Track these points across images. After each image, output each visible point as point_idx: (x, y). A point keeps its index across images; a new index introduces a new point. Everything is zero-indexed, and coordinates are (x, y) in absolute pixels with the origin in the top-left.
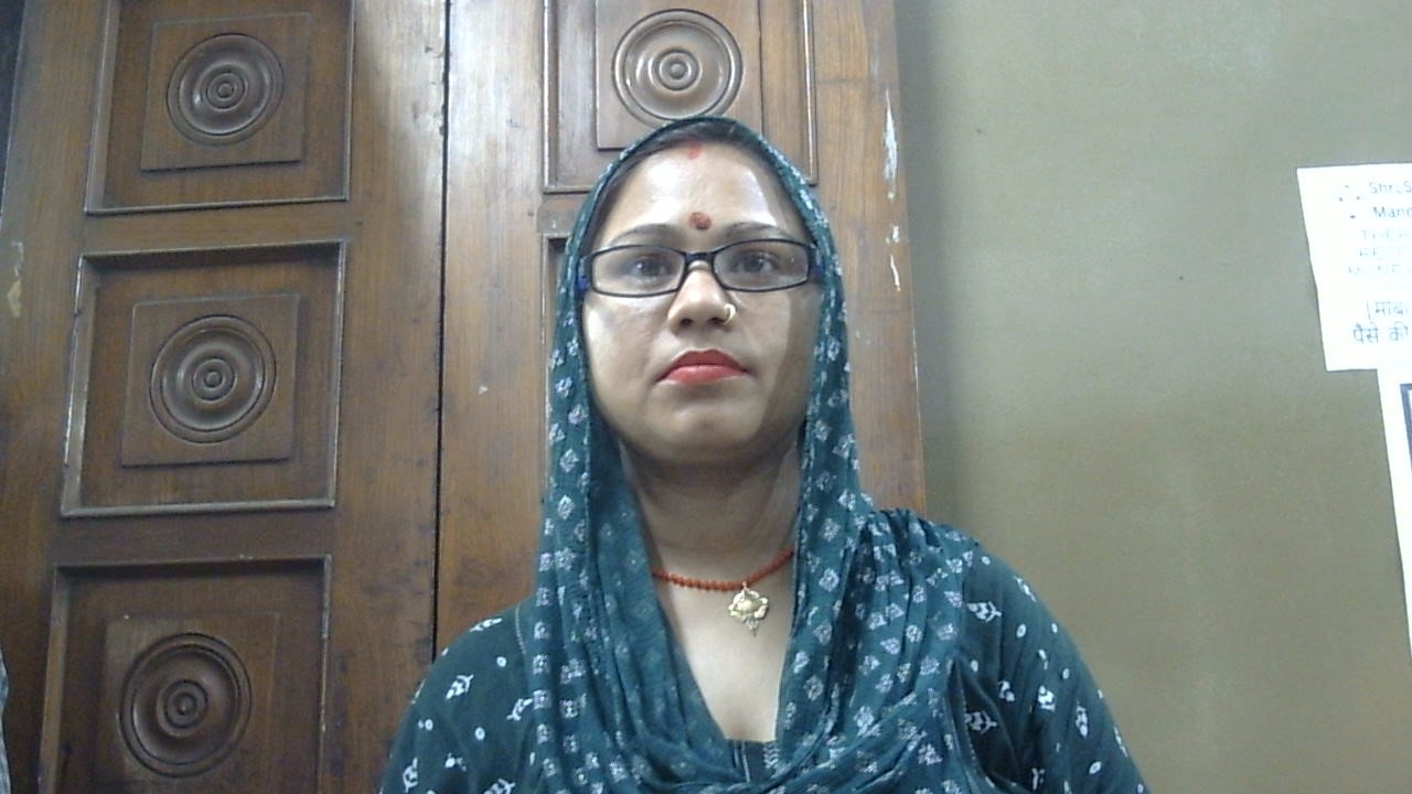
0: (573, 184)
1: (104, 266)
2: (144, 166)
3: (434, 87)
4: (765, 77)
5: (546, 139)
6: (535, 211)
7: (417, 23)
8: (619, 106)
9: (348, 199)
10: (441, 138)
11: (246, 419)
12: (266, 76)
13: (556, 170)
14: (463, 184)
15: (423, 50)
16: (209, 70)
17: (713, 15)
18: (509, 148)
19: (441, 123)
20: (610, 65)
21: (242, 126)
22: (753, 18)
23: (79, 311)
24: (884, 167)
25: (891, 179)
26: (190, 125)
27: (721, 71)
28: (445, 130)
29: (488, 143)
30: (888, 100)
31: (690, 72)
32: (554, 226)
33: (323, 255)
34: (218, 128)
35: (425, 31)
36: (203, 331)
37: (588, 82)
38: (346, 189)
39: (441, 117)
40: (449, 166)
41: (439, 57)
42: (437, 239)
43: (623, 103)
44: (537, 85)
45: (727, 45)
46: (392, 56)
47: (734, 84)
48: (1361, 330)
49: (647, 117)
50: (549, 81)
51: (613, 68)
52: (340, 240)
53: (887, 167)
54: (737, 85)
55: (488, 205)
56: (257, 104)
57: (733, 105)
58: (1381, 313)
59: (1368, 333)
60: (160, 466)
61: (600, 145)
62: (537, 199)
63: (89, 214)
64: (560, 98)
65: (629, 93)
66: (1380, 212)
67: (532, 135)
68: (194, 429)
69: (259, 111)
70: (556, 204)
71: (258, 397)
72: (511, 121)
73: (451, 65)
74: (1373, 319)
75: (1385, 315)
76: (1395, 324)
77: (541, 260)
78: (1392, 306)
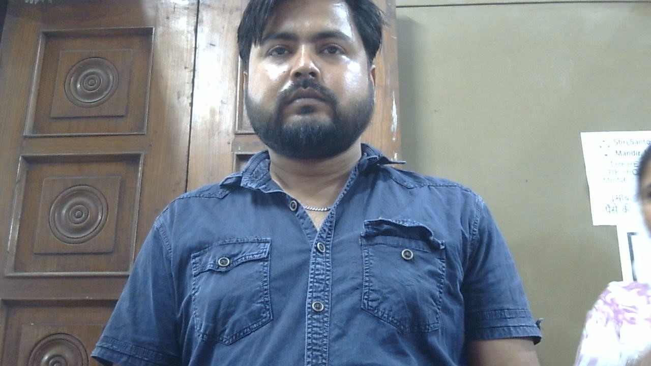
0: (249, 130)
1: (31, 161)
2: (52, 116)
3: (187, 85)
5: (237, 109)
6: (231, 142)
7: (181, 56)
9: (146, 133)
10: (190, 108)
11: (93, 233)
12: (111, 77)
13: (242, 124)
14: (198, 128)
15: (183, 67)
16: (85, 73)
18: (220, 113)
19: (190, 101)
21: (99, 99)
23: (19, 181)
24: (391, 126)
25: (394, 131)
26: (75, 98)
28: (191, 104)
29: (211, 111)
30: (394, 96)
32: (239, 149)
33: (133, 159)
34: (88, 99)
35: (185, 59)
36: (74, 192)
38: (145, 129)
39: (190, 98)
40: (193, 120)
41: (191, 71)
42: (186, 154)
44: (233, 84)
46: (169, 71)
48: (609, 207)
50: (240, 83)
52: (141, 152)
53: (393, 126)
55: (210, 138)
56: (106, 89)
58: (619, 199)
59: (611, 209)
60: (51, 254)
62: (234, 136)
63: (25, 137)
66: (619, 153)
67: (231, 107)
68: (68, 237)
69: (107, 92)
70: (240, 138)
71: (99, 223)
72: (222, 101)
73: (196, 75)
74: (615, 202)
75: (620, 201)
76: (625, 204)
77: (233, 164)
78: (624, 197)
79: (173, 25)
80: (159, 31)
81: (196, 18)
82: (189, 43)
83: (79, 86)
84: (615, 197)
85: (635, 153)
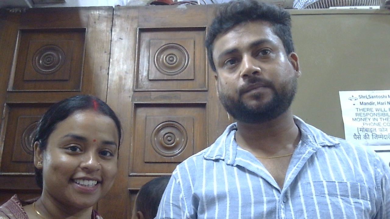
0: (142, 89)
1: (11, 106)
2: (25, 79)
3: (106, 62)
4: (195, 62)
5: (135, 76)
6: (131, 96)
7: (103, 45)
8: (155, 68)
9: (81, 90)
10: (107, 76)
12: (60, 57)
13: (138, 85)
14: (112, 88)
15: (104, 52)
16: (44, 55)
17: (182, 45)
18: (125, 79)
19: (108, 72)
20: (153, 58)
21: (52, 70)
22: (193, 46)
23: (4, 118)
26: (38, 69)
27: (183, 59)
28: (108, 74)
29: (119, 77)
31: (175, 60)
32: (136, 100)
34: (46, 70)
35: (105, 47)
37: (147, 62)
38: (80, 88)
39: (108, 70)
40: (109, 83)
41: (109, 54)
43: (157, 68)
44: (133, 62)
45: (185, 53)
46: (95, 54)
48: (356, 136)
49: (163, 72)
50: (137, 61)
51: (154, 58)
54: (188, 64)
55: (118, 94)
56: (57, 64)
57: (186, 69)
59: (358, 136)
60: (23, 162)
61: (150, 79)
62: (133, 93)
63: (8, 91)
64: (140, 66)
65: (158, 65)
66: (361, 103)
67: (131, 75)
69: (58, 66)
70: (137, 93)
72: (126, 72)
73: (111, 57)
74: (359, 133)
75: (362, 132)
76: (365, 134)
77: (132, 110)
78: (365, 129)
79: (98, 27)
80: (89, 30)
81: (112, 23)
82: (107, 37)
83: (41, 62)
84: (359, 130)
85: (371, 104)
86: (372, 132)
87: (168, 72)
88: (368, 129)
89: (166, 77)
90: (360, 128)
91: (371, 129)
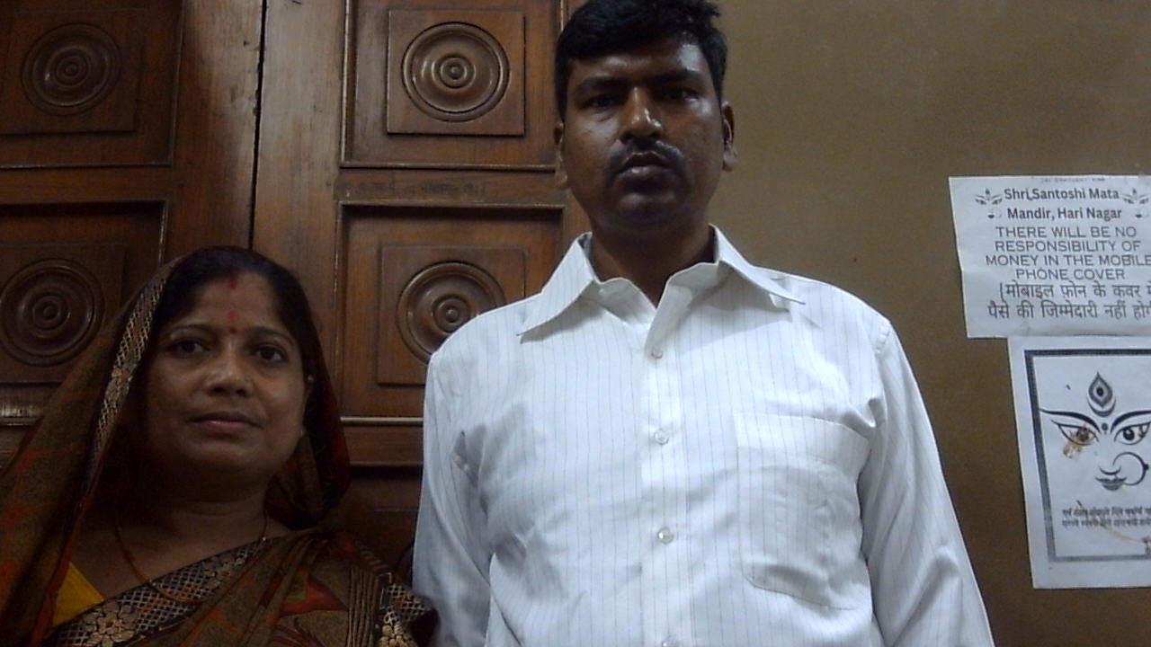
0: (366, 161)
3: (248, 75)
4: (528, 82)
5: (344, 122)
6: (332, 183)
7: (237, 21)
8: (406, 97)
9: (172, 163)
10: (255, 117)
11: (77, 347)
12: (107, 59)
13: (351, 149)
14: (272, 157)
15: (242, 44)
16: (57, 53)
17: (486, 28)
18: (312, 128)
19: (254, 105)
20: (399, 65)
21: (83, 101)
22: (520, 33)
26: (40, 98)
27: (492, 75)
28: (258, 111)
29: (295, 124)
31: (465, 74)
32: (348, 195)
33: (150, 211)
34: (63, 101)
35: (244, 27)
36: (42, 272)
37: (381, 77)
38: (171, 156)
39: (255, 101)
40: (260, 142)
41: (255, 50)
42: (248, 202)
43: (410, 97)
44: (337, 78)
45: (497, 54)
46: (215, 48)
47: (502, 85)
48: (995, 307)
49: (428, 109)
50: (348, 75)
51: (402, 67)
52: (164, 199)
54: (505, 86)
55: (293, 175)
56: (98, 82)
57: (501, 102)
58: (1011, 294)
59: (1000, 309)
61: (389, 130)
62: (334, 171)
64: (357, 91)
65: (415, 88)
66: (1012, 214)
67: (332, 119)
68: (31, 354)
69: (98, 87)
70: (351, 177)
71: (88, 328)
72: (315, 107)
73: (265, 56)
74: (1005, 299)
75: (1014, 295)
76: (1022, 302)
77: (336, 223)
78: (1020, 288)
83: (47, 76)
84: (1005, 289)
85: (1040, 214)
86: (1041, 297)
87: (445, 111)
88: (1030, 289)
89: (440, 127)
90: (1008, 286)
91: (1040, 286)
